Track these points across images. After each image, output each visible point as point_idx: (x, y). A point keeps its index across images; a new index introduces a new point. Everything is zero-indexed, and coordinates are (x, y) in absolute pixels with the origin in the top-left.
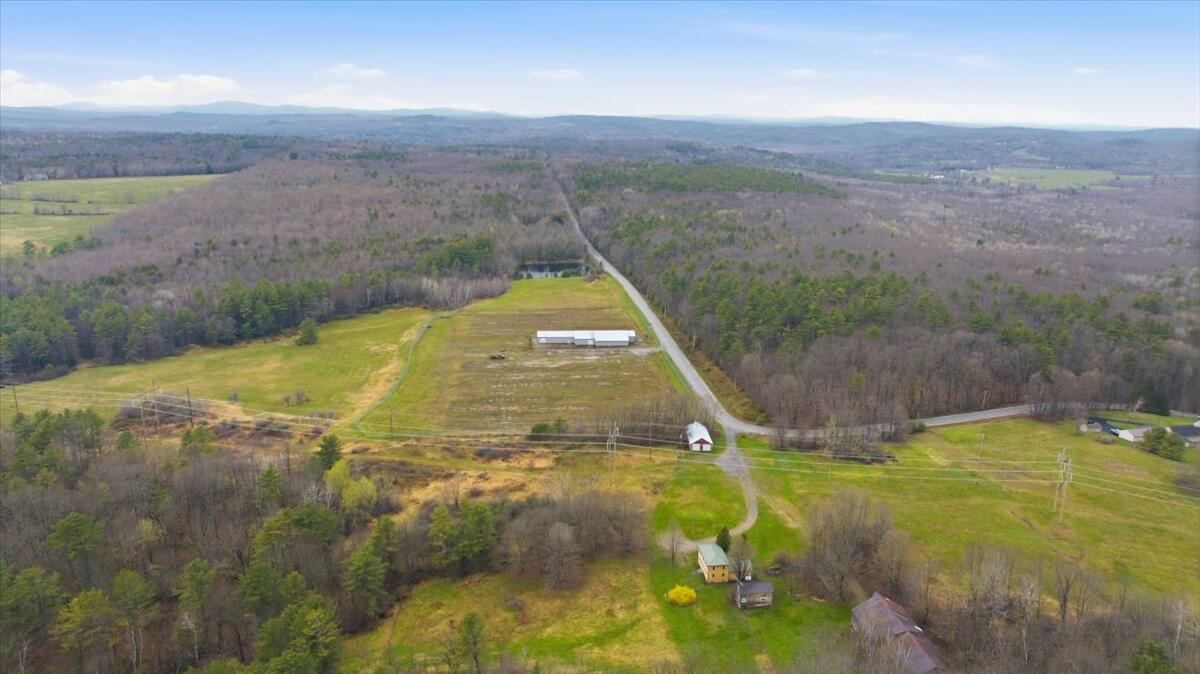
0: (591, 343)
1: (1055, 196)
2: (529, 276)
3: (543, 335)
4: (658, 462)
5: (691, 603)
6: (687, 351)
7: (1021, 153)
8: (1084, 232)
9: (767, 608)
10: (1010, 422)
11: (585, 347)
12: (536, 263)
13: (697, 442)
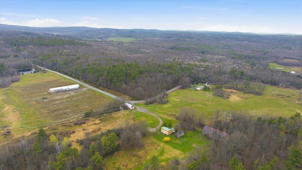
0: (68, 89)
1: (130, 44)
2: (23, 74)
3: (52, 90)
4: (126, 114)
5: (170, 140)
6: (97, 87)
7: (112, 34)
8: (143, 51)
9: (183, 136)
10: (178, 90)
11: (67, 91)
12: (19, 70)
13: (131, 107)
